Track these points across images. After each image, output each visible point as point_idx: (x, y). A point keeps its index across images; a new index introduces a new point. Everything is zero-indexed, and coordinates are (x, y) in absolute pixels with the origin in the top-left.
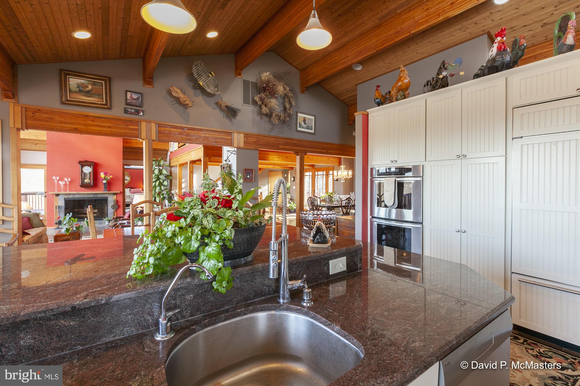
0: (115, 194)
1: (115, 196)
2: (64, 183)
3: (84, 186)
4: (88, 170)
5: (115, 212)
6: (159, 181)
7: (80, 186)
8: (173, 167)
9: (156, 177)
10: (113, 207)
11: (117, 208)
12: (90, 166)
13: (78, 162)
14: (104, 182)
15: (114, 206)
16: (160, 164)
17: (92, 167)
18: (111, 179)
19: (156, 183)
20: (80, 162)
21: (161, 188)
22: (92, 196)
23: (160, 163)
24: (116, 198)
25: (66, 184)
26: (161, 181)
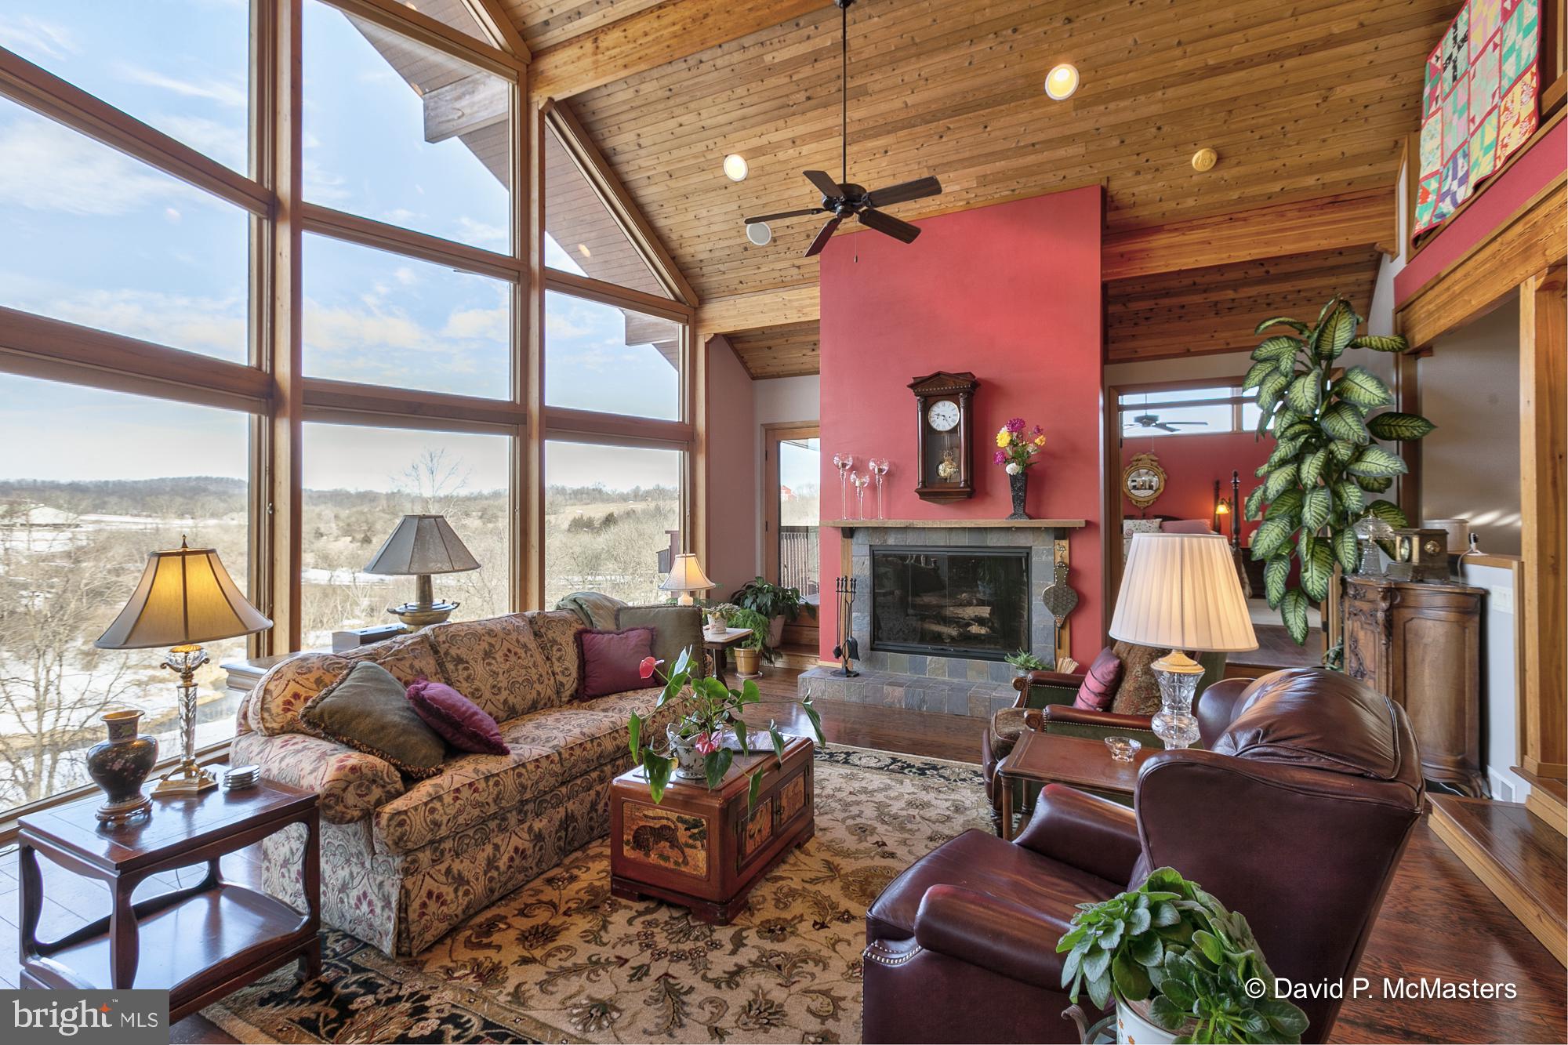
0: (1062, 533)
1: (1065, 543)
2: (866, 479)
3: (932, 490)
4: (947, 415)
5: (1062, 627)
6: (1321, 455)
7: (917, 491)
8: (1426, 350)
9: (1297, 428)
10: (1054, 600)
11: (1071, 607)
12: (952, 396)
13: (912, 381)
14: (1011, 468)
15: (1056, 598)
16: (1325, 348)
17: (961, 400)
18: (1043, 451)
19: (1305, 468)
20: (917, 385)
21: (1336, 495)
22: (965, 540)
23: (1327, 337)
24: (1066, 553)
25: (873, 487)
26: (1343, 452)
